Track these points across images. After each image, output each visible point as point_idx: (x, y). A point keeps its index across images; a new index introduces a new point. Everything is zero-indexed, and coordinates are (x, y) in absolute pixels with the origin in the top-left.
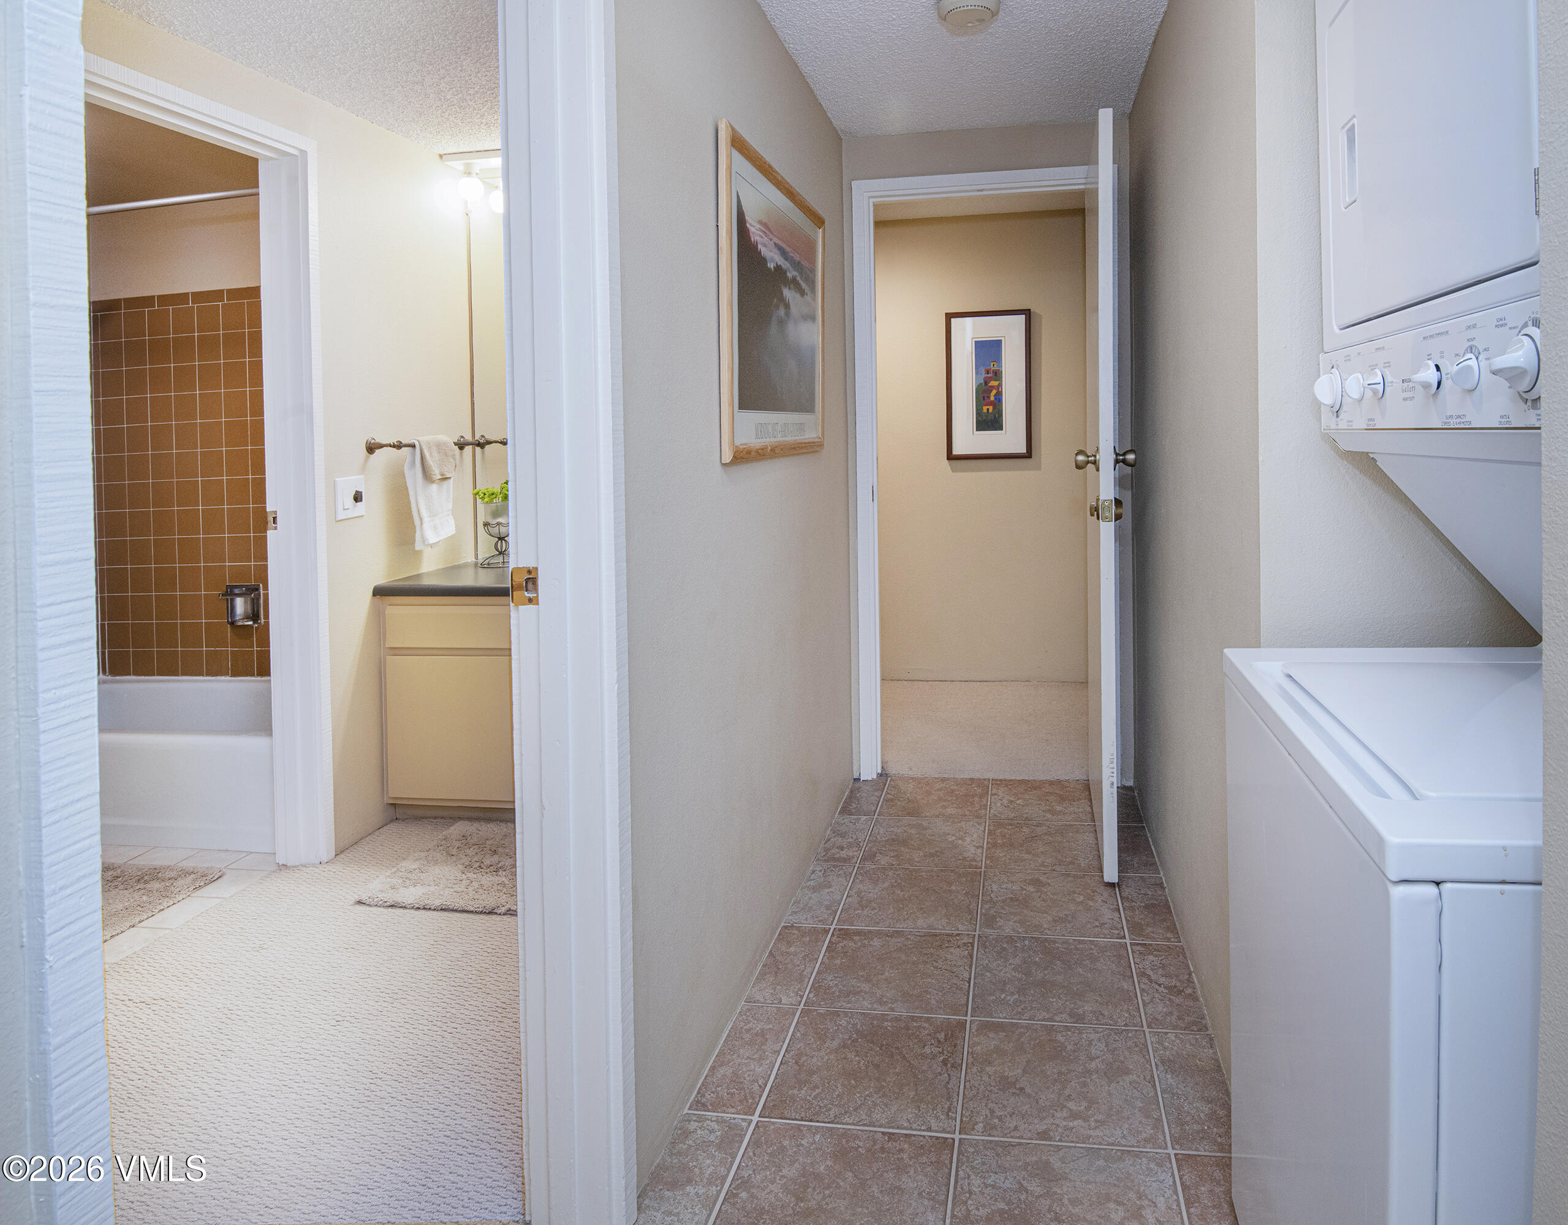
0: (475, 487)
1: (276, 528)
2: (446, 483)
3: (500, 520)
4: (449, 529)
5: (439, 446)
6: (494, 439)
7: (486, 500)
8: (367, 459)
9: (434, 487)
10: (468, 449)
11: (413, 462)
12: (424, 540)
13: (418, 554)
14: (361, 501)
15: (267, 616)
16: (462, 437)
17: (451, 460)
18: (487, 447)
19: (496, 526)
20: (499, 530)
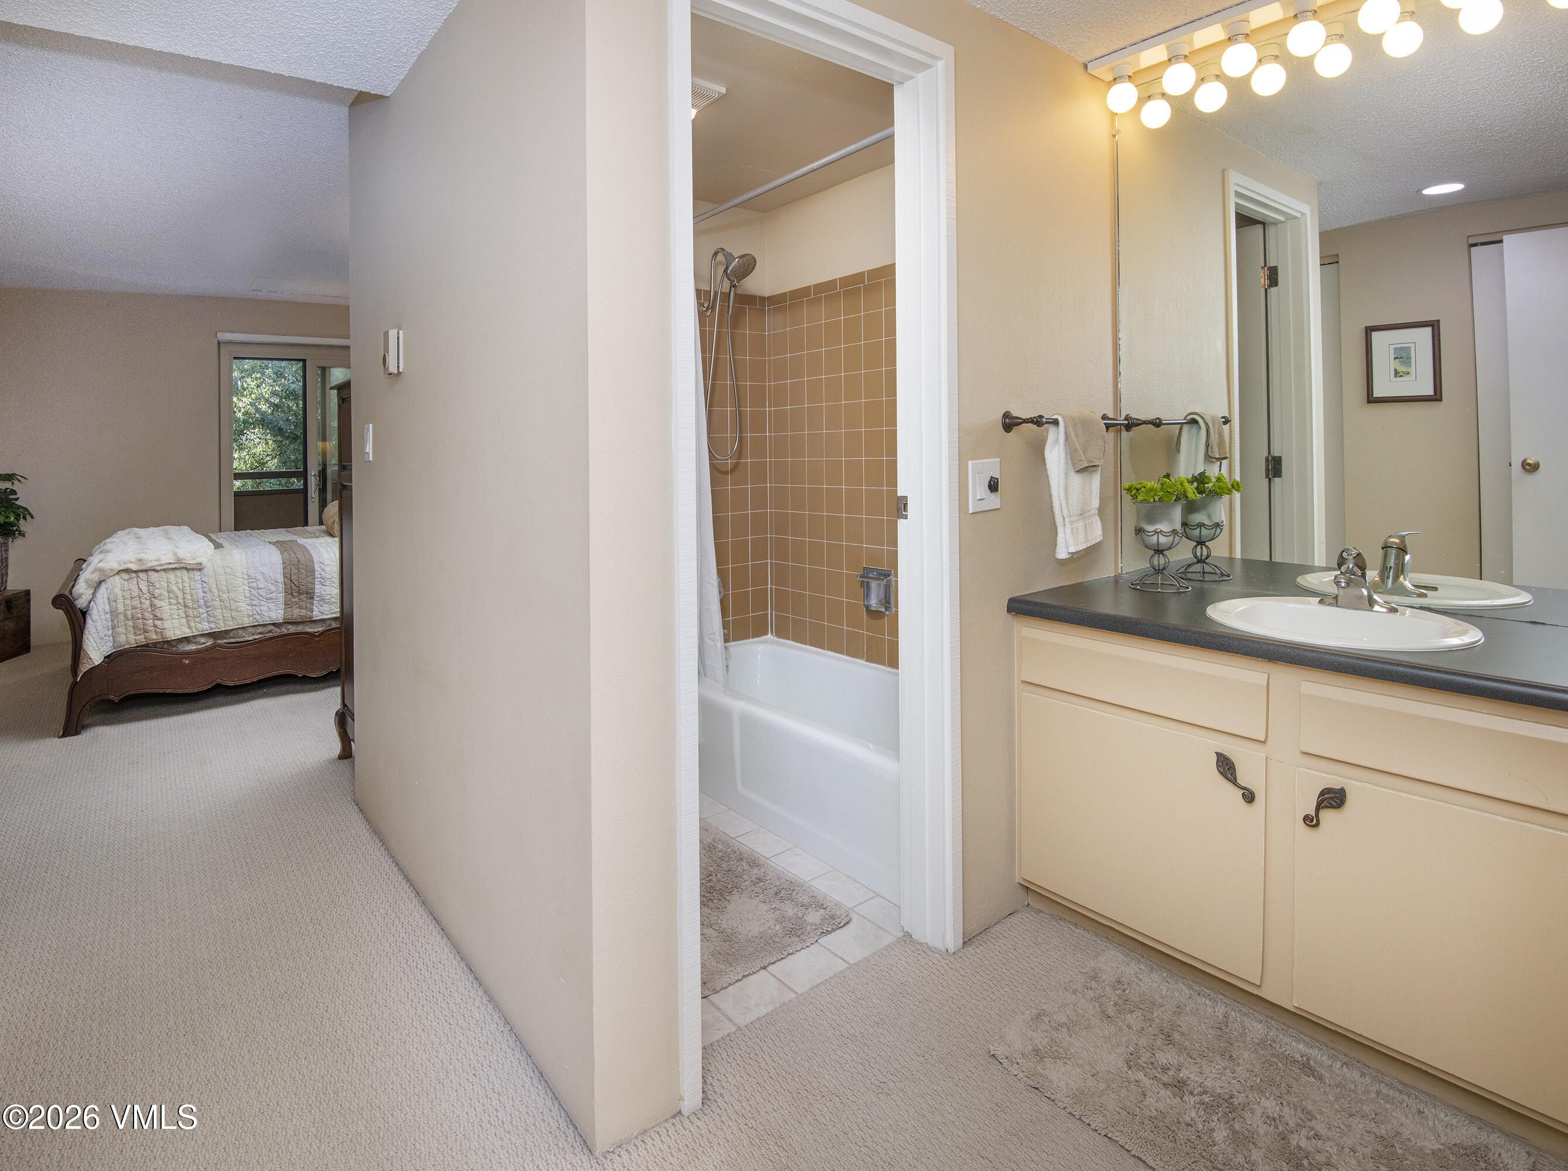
0: (1123, 482)
1: (906, 517)
2: (1091, 472)
3: (1159, 526)
4: (1095, 533)
5: (1086, 423)
6: (1143, 418)
7: (1140, 498)
8: (1004, 439)
9: (1079, 477)
10: (1112, 431)
11: (1057, 444)
12: (1067, 545)
14: (997, 490)
15: (897, 607)
16: (1105, 414)
17: (1099, 442)
18: (1135, 429)
19: (1155, 534)
20: (1158, 540)
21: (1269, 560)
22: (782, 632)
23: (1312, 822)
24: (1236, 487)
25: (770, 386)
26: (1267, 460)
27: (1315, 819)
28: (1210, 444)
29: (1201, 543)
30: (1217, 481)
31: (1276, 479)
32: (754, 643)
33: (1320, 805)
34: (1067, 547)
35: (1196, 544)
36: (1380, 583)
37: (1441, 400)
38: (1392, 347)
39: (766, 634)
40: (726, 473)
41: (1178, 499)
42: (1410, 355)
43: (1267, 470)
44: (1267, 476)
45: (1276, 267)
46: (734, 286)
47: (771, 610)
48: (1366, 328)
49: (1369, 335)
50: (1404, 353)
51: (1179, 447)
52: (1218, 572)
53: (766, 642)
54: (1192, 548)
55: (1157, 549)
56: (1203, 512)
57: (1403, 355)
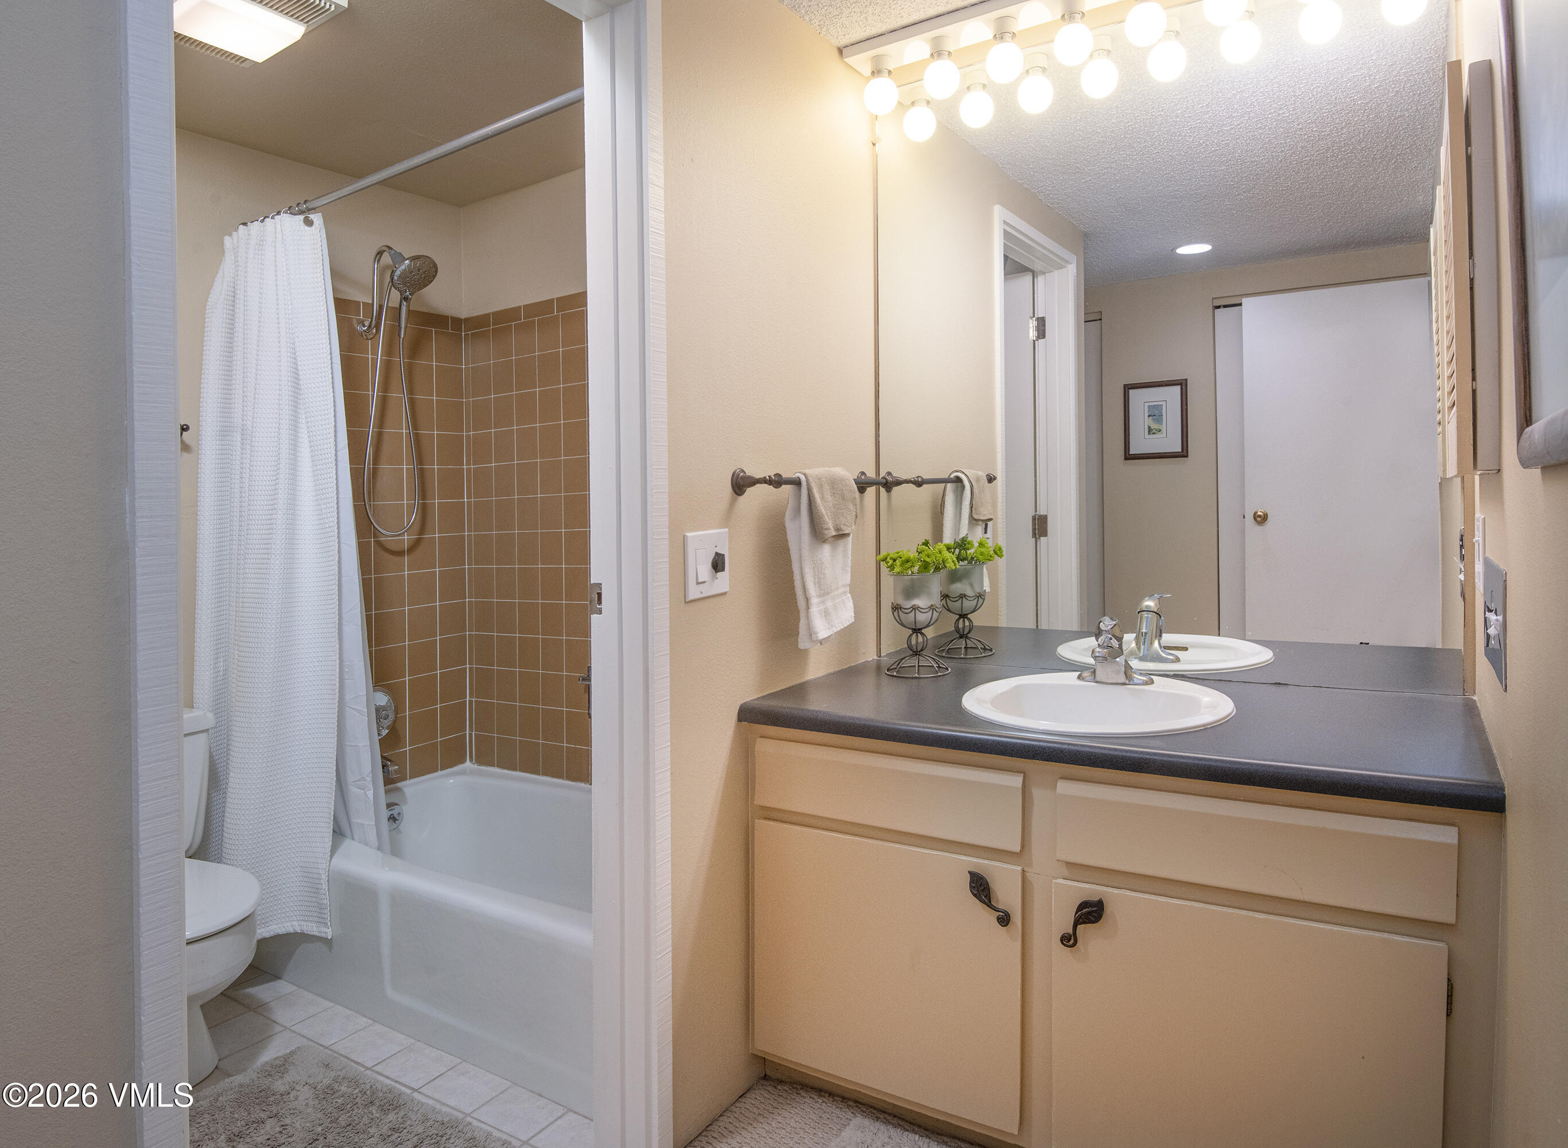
0: (878, 552)
1: (600, 612)
2: (841, 542)
3: (917, 602)
4: (845, 615)
5: (834, 483)
6: (904, 477)
7: (897, 569)
8: (732, 503)
9: (827, 548)
10: (871, 491)
11: (798, 510)
12: (811, 633)
13: (802, 655)
14: (723, 570)
16: (863, 473)
17: (851, 506)
18: (896, 490)
19: (912, 611)
20: (915, 618)
21: (1035, 628)
22: (483, 758)
23: (1069, 940)
24: (999, 553)
25: (468, 437)
26: (1034, 518)
27: (1072, 938)
28: (974, 505)
29: (963, 616)
30: (979, 546)
31: (1041, 538)
32: (442, 776)
33: (1078, 921)
34: (811, 635)
35: (958, 617)
36: (1136, 649)
37: (1187, 456)
38: (1147, 405)
39: (463, 761)
40: (400, 553)
41: (937, 569)
42: (1162, 413)
43: (1034, 530)
44: (1034, 535)
45: (1043, 318)
46: (406, 299)
47: (470, 730)
48: (1125, 386)
49: (1127, 392)
50: (1157, 410)
51: (944, 509)
52: (980, 646)
53: (463, 773)
54: (954, 623)
55: (914, 628)
56: (965, 581)
57: (1155, 413)
